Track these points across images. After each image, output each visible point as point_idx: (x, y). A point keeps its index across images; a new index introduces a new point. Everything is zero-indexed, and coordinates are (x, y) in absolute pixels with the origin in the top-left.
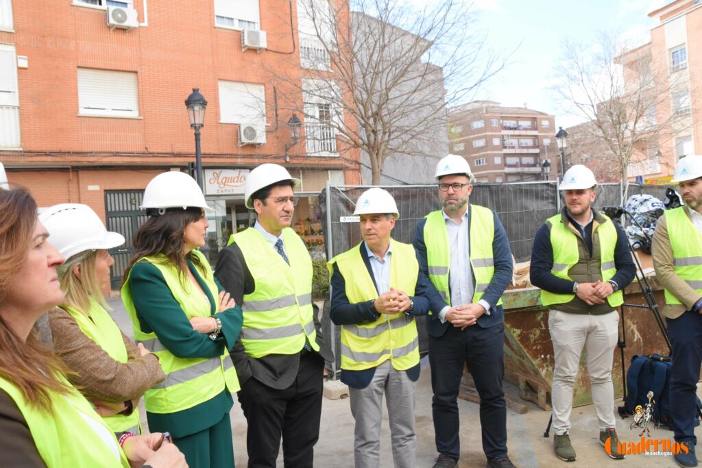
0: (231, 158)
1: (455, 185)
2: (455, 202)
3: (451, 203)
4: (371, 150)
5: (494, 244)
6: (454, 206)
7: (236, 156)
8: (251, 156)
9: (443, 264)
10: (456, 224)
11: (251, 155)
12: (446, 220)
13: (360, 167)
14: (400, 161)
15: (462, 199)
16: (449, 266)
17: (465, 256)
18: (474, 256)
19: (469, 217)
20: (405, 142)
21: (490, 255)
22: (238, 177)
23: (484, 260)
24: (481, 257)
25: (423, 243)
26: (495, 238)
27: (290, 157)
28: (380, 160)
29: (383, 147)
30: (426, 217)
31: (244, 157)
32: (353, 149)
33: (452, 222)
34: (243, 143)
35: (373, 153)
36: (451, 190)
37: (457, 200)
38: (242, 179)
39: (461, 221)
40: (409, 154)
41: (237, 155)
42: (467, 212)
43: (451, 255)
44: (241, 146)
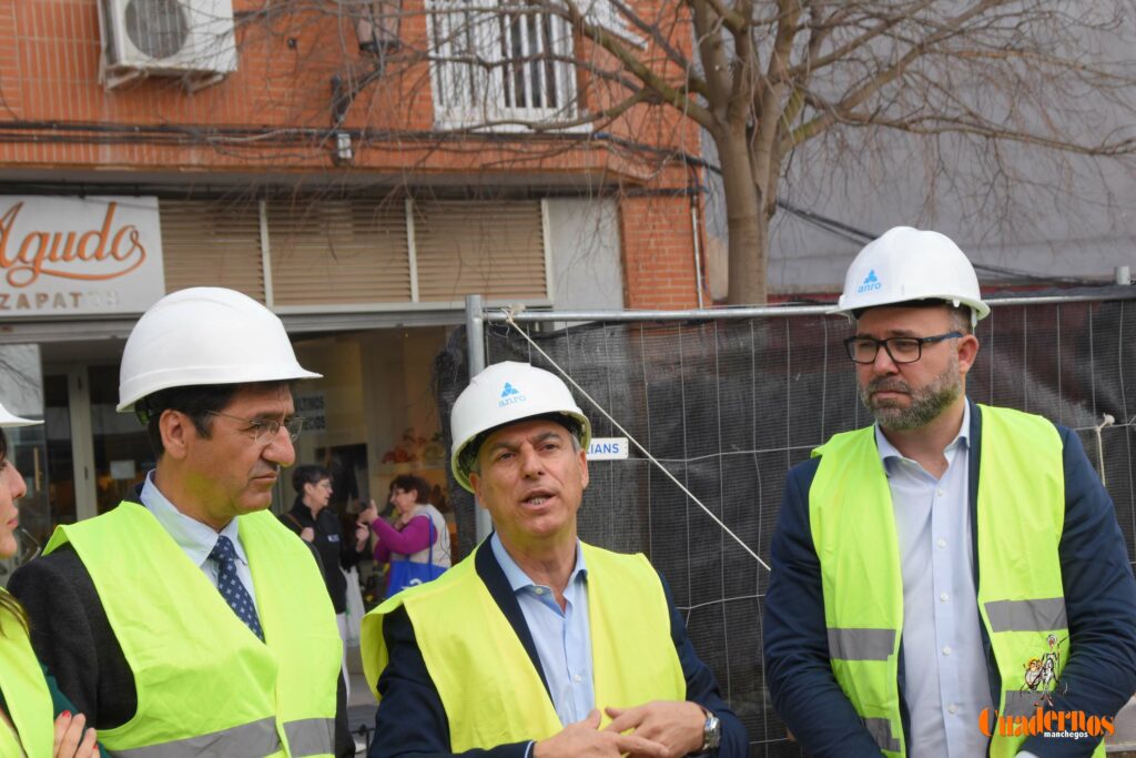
0: (69, 141)
1: (902, 341)
2: (903, 399)
3: (888, 405)
4: (720, 114)
5: (1064, 547)
6: (896, 413)
7: (91, 133)
8: (165, 134)
9: (876, 622)
10: (924, 477)
11: (163, 128)
12: (889, 463)
13: (693, 179)
14: (867, 161)
15: (928, 389)
16: (899, 629)
17: (957, 591)
18: (992, 590)
19: (973, 450)
20: (887, 71)
21: (1051, 586)
22: (102, 235)
23: (1030, 604)
24: (1016, 595)
25: (810, 547)
26: (1067, 528)
27: (354, 136)
28: (766, 160)
29: (780, 97)
30: (818, 450)
31: (132, 137)
32: (642, 108)
33: (909, 469)
34: (123, 71)
35: (730, 129)
36: (884, 362)
37: (908, 393)
38: (125, 245)
39: (944, 463)
40: (904, 127)
41: (94, 127)
42: (965, 432)
43: (906, 591)
44: (114, 82)
